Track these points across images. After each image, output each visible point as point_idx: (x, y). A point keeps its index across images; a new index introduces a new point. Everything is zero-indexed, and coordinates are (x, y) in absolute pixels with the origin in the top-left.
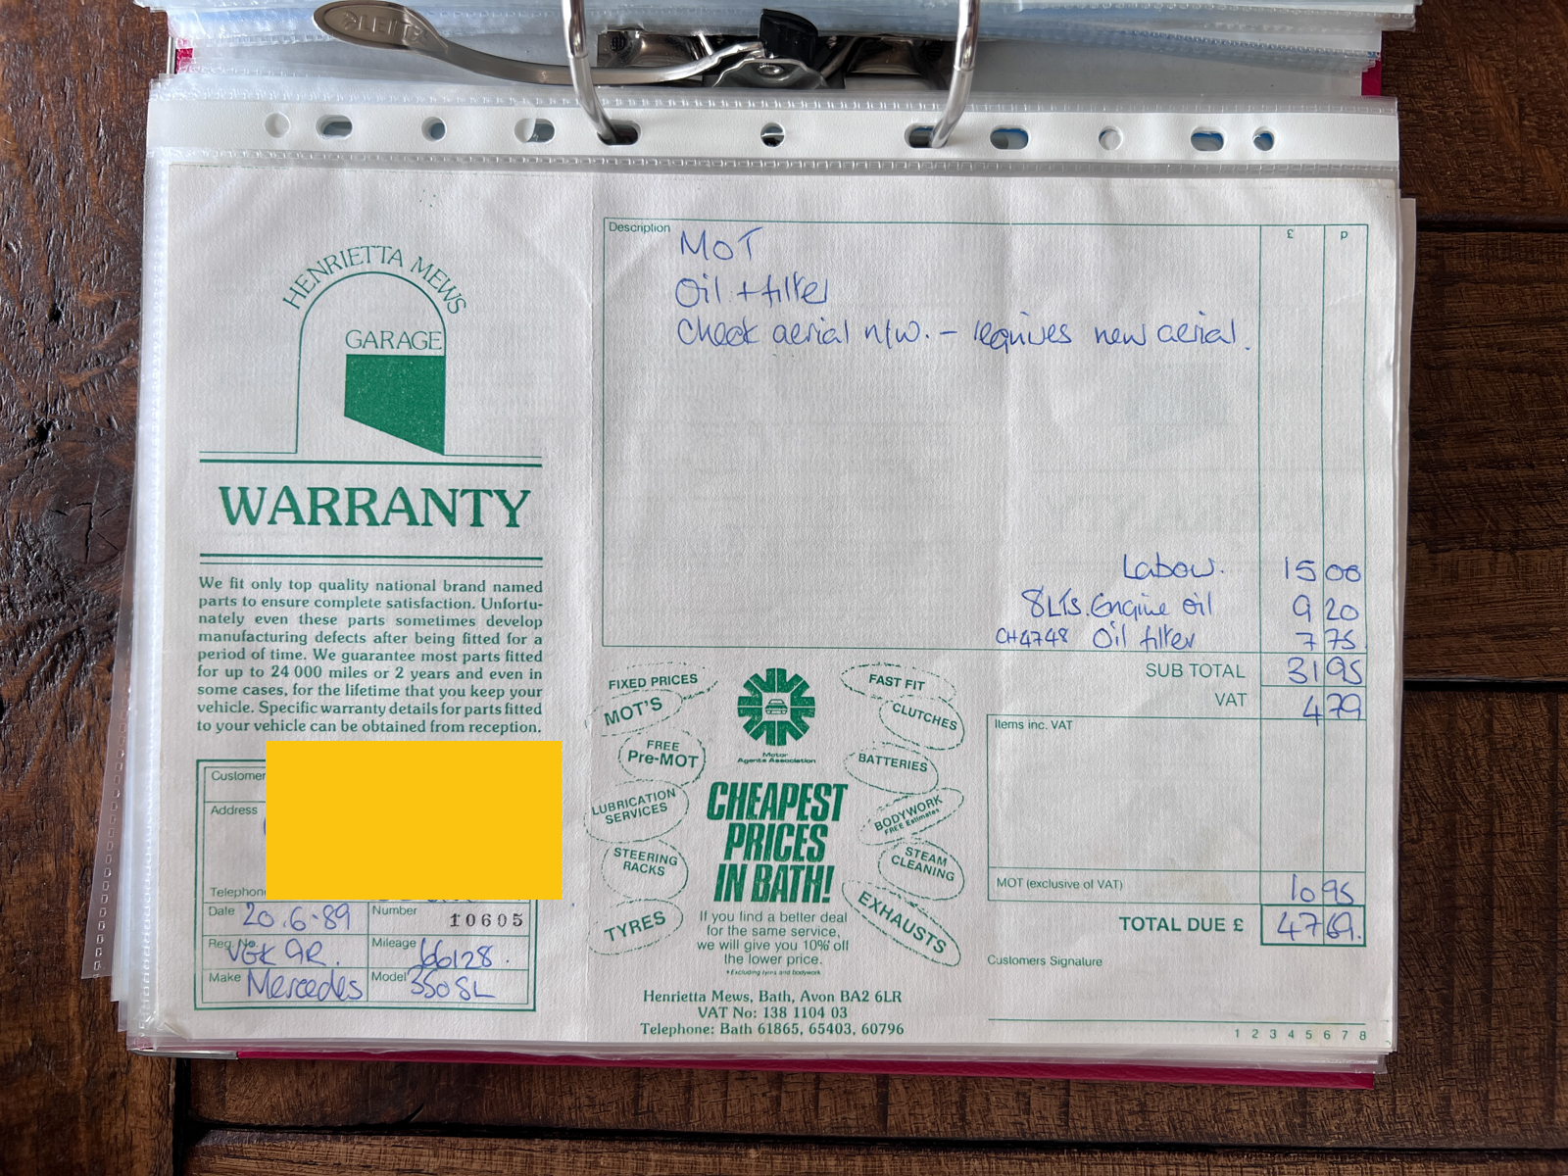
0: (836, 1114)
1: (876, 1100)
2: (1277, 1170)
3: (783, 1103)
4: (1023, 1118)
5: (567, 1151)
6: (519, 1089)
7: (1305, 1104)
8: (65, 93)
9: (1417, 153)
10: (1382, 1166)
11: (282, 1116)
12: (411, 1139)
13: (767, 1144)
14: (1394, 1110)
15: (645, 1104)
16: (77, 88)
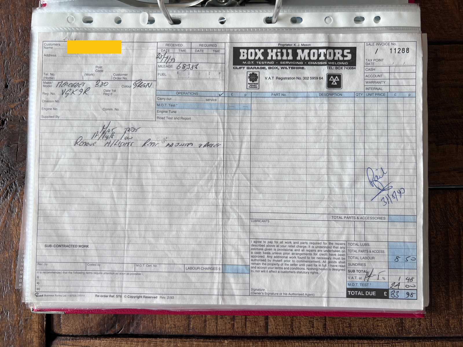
0: (252, 329)
1: (264, 324)
2: (394, 345)
3: (235, 326)
4: (312, 329)
5: (168, 342)
6: (152, 322)
7: (402, 323)
8: (9, 20)
9: (427, 21)
10: (428, 343)
11: (79, 332)
12: (119, 338)
13: (230, 339)
14: (431, 325)
15: (192, 326)
16: (12, 18)
